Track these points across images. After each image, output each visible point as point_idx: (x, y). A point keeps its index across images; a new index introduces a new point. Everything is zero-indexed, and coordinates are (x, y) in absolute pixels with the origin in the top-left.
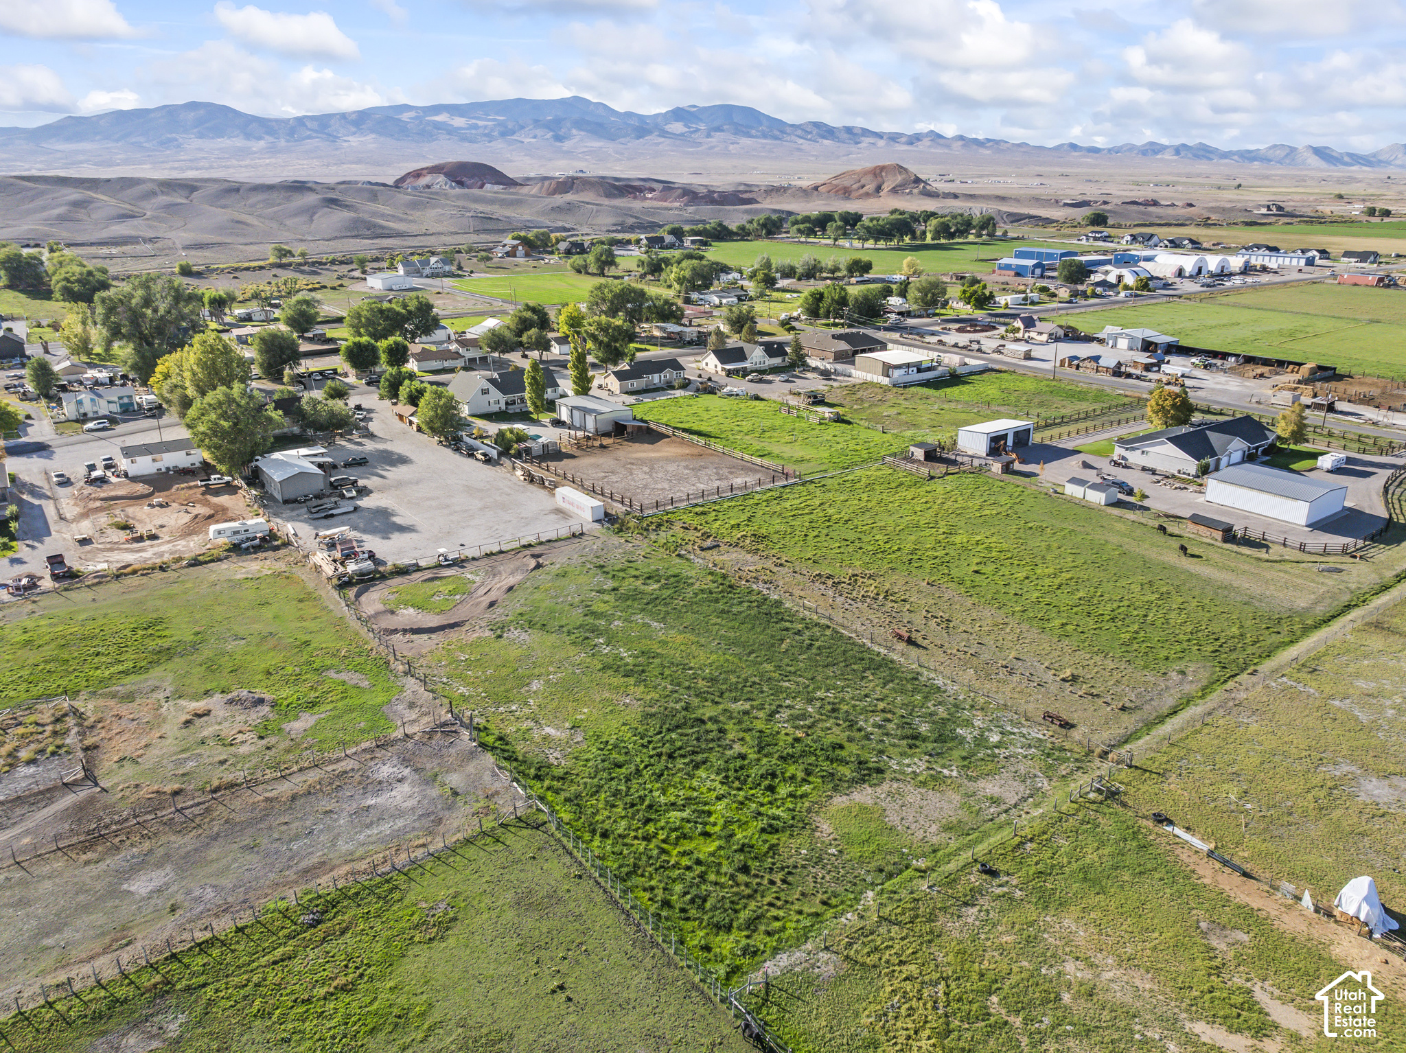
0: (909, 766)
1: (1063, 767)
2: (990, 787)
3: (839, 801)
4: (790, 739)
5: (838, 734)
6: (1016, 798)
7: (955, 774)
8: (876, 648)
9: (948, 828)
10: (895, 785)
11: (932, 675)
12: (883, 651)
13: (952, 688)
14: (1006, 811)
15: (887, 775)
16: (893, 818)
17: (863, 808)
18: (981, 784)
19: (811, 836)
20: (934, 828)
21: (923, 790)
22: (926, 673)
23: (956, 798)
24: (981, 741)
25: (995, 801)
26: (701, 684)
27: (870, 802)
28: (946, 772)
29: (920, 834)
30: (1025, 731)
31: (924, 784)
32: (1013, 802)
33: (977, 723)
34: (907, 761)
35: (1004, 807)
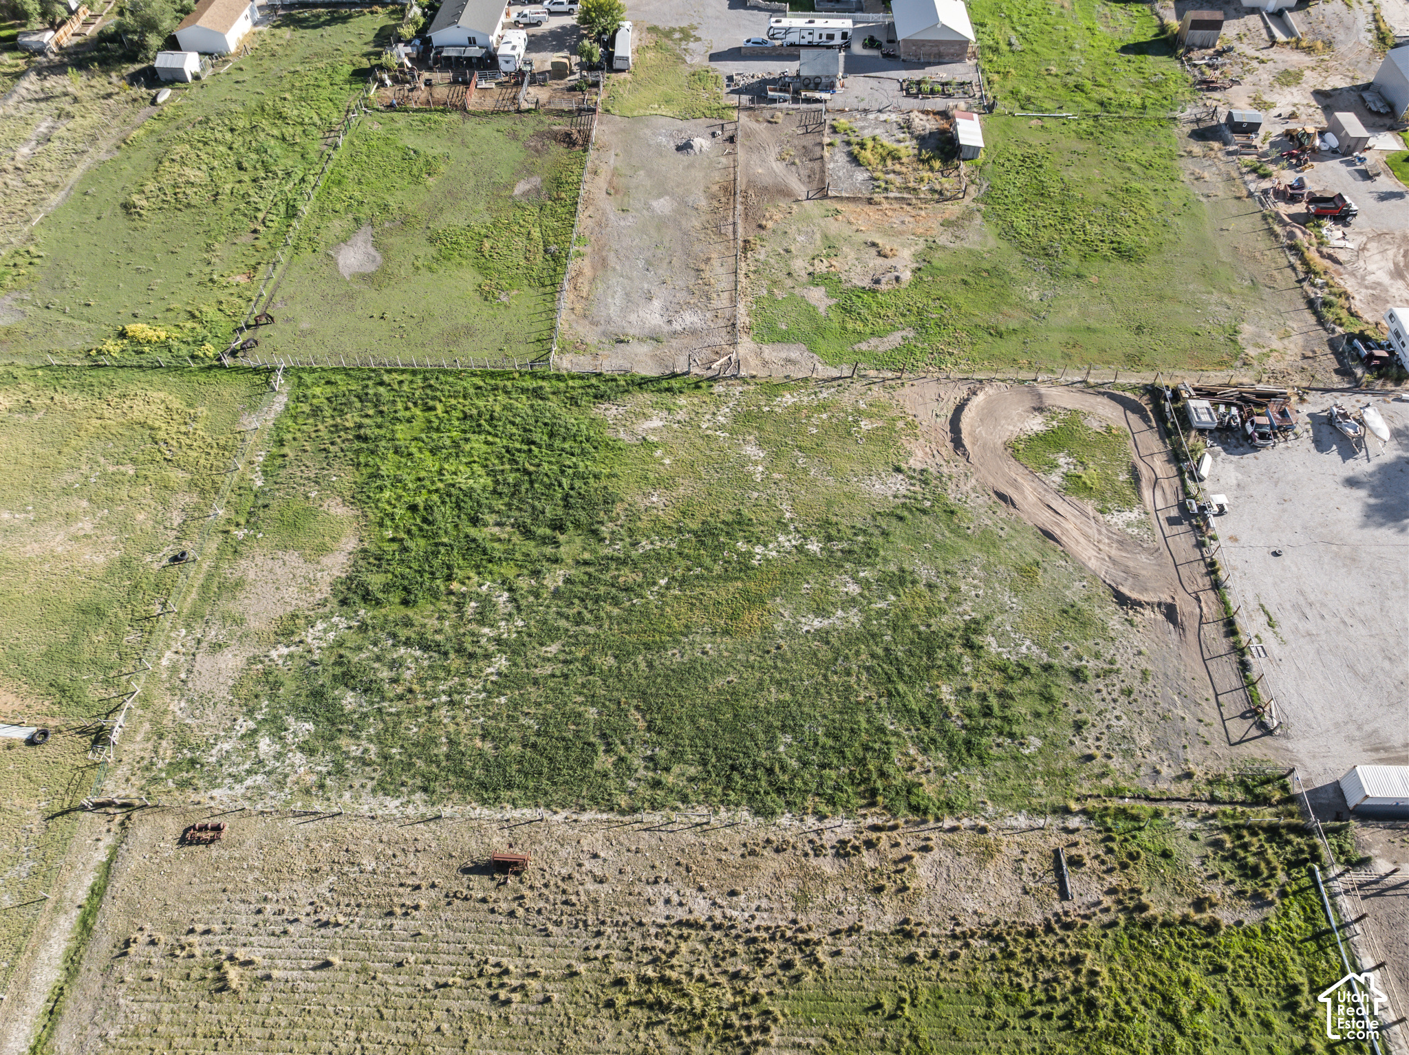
0: (325, 631)
1: (169, 753)
2: (231, 661)
3: (350, 543)
4: (460, 574)
5: (425, 616)
6: (197, 667)
7: (274, 654)
8: (529, 813)
9: (239, 584)
10: (318, 595)
11: (410, 810)
12: (511, 813)
13: (368, 804)
14: (199, 642)
15: (334, 603)
16: (293, 558)
17: (323, 550)
18: (240, 662)
19: (341, 494)
20: (251, 575)
21: (289, 609)
22: (422, 809)
23: (254, 624)
24: (278, 729)
25: (217, 647)
26: (627, 576)
27: (326, 561)
28: (285, 651)
29: (259, 560)
30: (239, 789)
31: (294, 617)
32: (198, 657)
33: (298, 758)
34: (331, 636)
35: (204, 644)
